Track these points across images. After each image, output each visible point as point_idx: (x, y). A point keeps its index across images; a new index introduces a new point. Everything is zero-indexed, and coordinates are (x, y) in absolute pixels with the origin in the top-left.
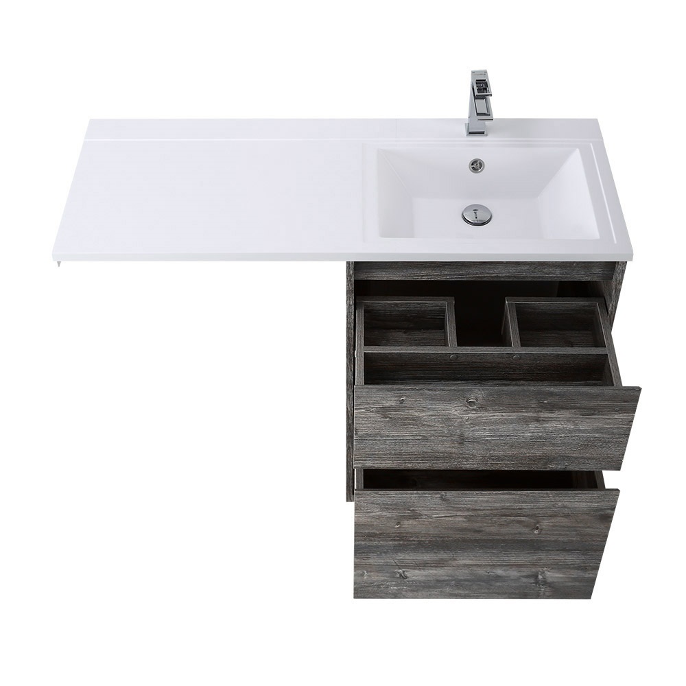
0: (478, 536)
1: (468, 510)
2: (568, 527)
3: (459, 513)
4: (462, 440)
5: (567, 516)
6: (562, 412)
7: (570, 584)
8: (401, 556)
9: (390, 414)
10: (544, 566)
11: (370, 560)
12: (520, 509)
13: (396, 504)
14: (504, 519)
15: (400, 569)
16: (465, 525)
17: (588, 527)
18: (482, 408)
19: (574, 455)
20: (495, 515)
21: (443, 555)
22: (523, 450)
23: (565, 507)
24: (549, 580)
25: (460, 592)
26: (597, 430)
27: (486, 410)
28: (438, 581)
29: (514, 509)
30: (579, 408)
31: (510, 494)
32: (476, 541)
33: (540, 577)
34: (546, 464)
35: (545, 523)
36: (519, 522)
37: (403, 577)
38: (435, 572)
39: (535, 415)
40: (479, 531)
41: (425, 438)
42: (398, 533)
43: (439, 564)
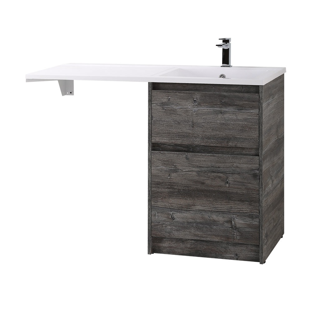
0: (203, 187)
1: (198, 167)
2: (241, 182)
3: (194, 169)
4: (193, 125)
5: (239, 174)
6: (231, 108)
7: (247, 230)
8: (172, 200)
9: (165, 107)
10: (234, 213)
11: (159, 203)
12: (219, 167)
13: (168, 161)
14: (213, 174)
15: (171, 211)
16: (196, 178)
17: (249, 183)
18: (199, 104)
19: (238, 137)
20: (209, 171)
21: (189, 201)
22: (218, 132)
23: (237, 167)
24: (238, 226)
25: (199, 233)
26: (246, 120)
27: (201, 106)
28: (188, 223)
29: (216, 167)
30: (236, 105)
31: (214, 156)
32: (202, 191)
33: (233, 223)
34: (228, 142)
35: (231, 179)
36: (220, 177)
37: (173, 218)
38: (186, 215)
39: (220, 109)
40: (203, 183)
41: (179, 123)
42: (170, 182)
43: (187, 208)
